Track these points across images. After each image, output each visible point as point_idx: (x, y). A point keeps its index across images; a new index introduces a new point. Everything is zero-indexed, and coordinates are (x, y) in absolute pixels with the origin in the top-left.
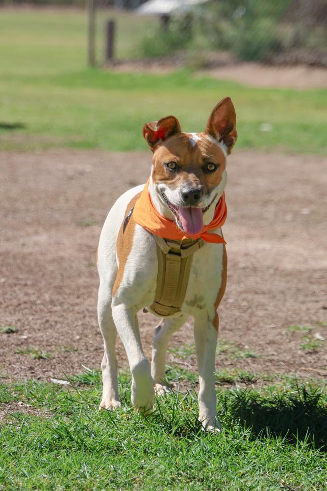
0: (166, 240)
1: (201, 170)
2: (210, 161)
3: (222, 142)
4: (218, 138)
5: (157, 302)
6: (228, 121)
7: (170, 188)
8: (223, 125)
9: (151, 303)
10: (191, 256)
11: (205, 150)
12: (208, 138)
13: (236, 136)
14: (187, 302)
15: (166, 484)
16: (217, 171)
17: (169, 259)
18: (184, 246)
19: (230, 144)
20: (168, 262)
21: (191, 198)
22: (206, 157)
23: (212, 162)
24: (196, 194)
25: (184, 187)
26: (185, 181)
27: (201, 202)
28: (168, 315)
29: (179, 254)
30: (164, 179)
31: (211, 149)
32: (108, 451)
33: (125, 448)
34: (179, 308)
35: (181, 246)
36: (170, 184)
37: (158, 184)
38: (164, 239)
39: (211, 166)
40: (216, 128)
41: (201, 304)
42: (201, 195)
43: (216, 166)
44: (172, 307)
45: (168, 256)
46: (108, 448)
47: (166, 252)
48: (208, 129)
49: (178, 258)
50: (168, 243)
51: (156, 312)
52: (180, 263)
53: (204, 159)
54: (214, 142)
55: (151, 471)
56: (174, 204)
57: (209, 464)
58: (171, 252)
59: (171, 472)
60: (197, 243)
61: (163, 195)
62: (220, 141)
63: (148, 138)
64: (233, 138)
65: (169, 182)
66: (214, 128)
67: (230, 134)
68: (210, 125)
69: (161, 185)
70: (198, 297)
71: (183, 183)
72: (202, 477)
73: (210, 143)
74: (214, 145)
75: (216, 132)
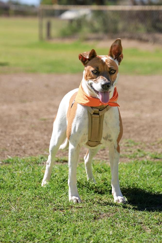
0: (92, 108)
1: (108, 73)
2: (112, 69)
3: (116, 59)
4: (114, 57)
5: (89, 141)
6: (119, 50)
7: (95, 83)
8: (117, 52)
9: (87, 141)
10: (104, 115)
11: (110, 64)
12: (110, 58)
13: (122, 57)
14: (104, 138)
15: (30, 200)
16: (115, 74)
17: (94, 117)
18: (100, 110)
19: (119, 61)
20: (93, 118)
21: (106, 87)
22: (111, 67)
23: (113, 69)
24: (108, 85)
25: (102, 82)
26: (102, 79)
27: (110, 89)
28: (95, 146)
29: (98, 114)
30: (92, 78)
31: (112, 63)
32: (10, 188)
33: (16, 187)
34: (100, 142)
35: (99, 109)
36: (95, 81)
37: (88, 81)
38: (91, 107)
39: (113, 71)
40: (113, 53)
41: (110, 139)
42: (110, 85)
43: (115, 71)
44: (96, 142)
45: (93, 115)
46: (10, 187)
47: (92, 113)
48: (109, 53)
49: (98, 116)
50: (93, 109)
51: (89, 146)
52: (99, 119)
53: (110, 68)
54: (113, 60)
55: (24, 196)
56: (98, 90)
57: (49, 192)
58: (94, 114)
59: (33, 196)
60: (106, 108)
61: (91, 86)
62: (115, 59)
63: (81, 60)
64: (121, 58)
65: (95, 79)
66: (112, 53)
67: (120, 56)
68: (111, 51)
69: (90, 81)
70: (108, 135)
71: (102, 80)
72: (44, 197)
73: (111, 60)
74: (113, 62)
75: (113, 55)
